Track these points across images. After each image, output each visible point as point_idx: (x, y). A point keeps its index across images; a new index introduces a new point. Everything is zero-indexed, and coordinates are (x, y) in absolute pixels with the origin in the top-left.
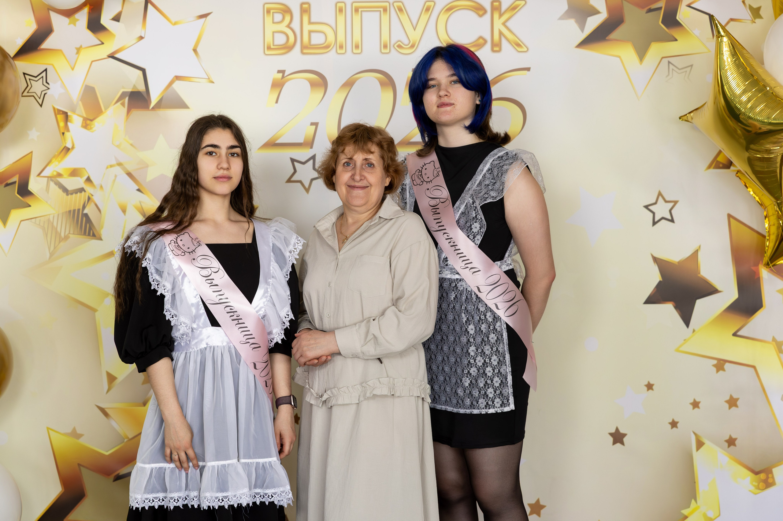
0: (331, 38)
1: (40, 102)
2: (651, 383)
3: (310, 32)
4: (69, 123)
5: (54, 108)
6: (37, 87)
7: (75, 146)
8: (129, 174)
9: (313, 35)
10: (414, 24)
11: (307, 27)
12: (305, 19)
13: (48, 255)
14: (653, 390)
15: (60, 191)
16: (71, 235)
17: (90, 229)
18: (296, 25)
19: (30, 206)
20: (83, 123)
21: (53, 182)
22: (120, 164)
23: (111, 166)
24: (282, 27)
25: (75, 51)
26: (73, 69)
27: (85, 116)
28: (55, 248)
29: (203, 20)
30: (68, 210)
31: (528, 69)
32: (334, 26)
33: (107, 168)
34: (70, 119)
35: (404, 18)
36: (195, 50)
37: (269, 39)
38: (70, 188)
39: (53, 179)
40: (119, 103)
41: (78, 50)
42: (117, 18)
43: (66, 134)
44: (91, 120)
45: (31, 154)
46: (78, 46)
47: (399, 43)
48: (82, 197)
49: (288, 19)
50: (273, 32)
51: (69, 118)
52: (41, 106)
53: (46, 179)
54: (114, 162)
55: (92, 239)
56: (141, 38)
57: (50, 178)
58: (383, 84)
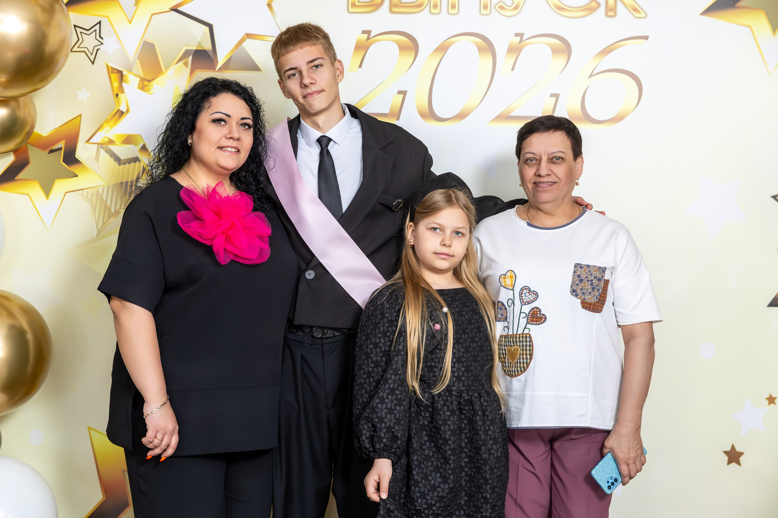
1: (92, 58)
2: (773, 396)
4: (123, 84)
5: (108, 66)
6: (89, 41)
7: (130, 110)
13: (95, 232)
14: (775, 404)
15: (112, 160)
19: (77, 176)
20: (139, 84)
21: (104, 150)
25: (134, 2)
26: (130, 23)
27: (142, 76)
28: (103, 224)
30: (119, 182)
31: (646, 38)
34: (125, 78)
36: (269, 5)
38: (122, 157)
39: (103, 146)
40: (181, 63)
41: (137, 1)
43: (121, 95)
44: (149, 81)
45: (80, 117)
47: (501, 3)
48: (136, 167)
52: (93, 63)
53: (96, 145)
57: (100, 145)
58: (481, 50)
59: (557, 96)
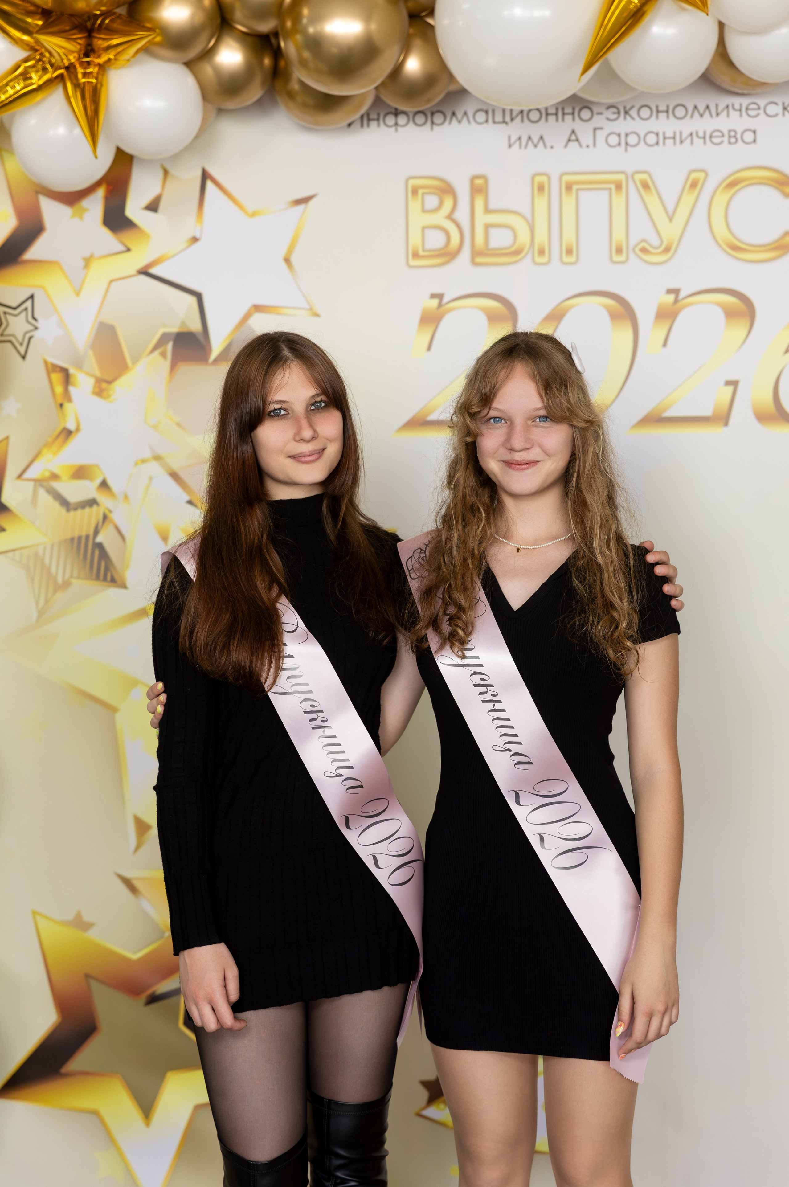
0: (524, 237)
1: (22, 350)
3: (487, 227)
4: (71, 389)
5: (46, 363)
6: (18, 326)
7: (82, 427)
8: (174, 475)
9: (492, 232)
10: (670, 209)
11: (481, 219)
12: (479, 203)
13: (35, 615)
15: (56, 505)
16: (74, 581)
17: (107, 569)
18: (462, 215)
19: (5, 530)
20: (94, 387)
21: (44, 489)
22: (158, 458)
23: (143, 461)
24: (439, 218)
25: (82, 263)
26: (78, 294)
27: (98, 374)
28: (47, 601)
29: (301, 207)
30: (69, 536)
32: (528, 215)
33: (136, 464)
35: (652, 201)
36: (287, 260)
37: (415, 239)
38: (73, 498)
39: (44, 483)
40: (156, 353)
41: (87, 262)
42: (153, 207)
43: (67, 406)
44: (110, 382)
45: (5, 442)
46: (87, 255)
47: (644, 244)
48: (92, 515)
49: (448, 204)
50: (424, 228)
51: (72, 380)
52: (23, 357)
53: (31, 484)
54: (148, 454)
55: (110, 587)
56: (195, 240)
57: (39, 482)
58: (614, 316)
59: (734, 384)
